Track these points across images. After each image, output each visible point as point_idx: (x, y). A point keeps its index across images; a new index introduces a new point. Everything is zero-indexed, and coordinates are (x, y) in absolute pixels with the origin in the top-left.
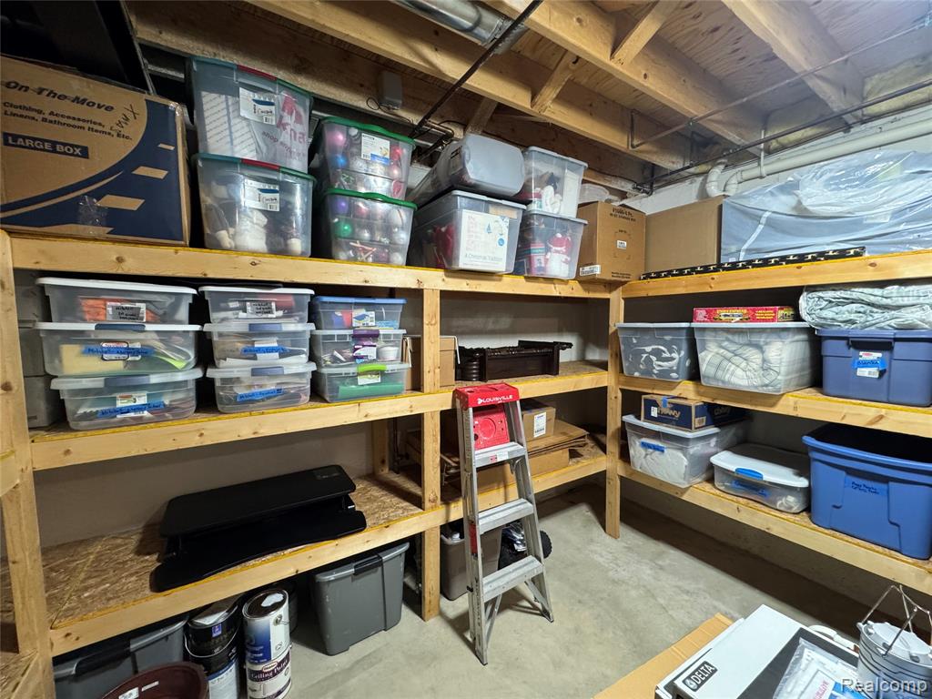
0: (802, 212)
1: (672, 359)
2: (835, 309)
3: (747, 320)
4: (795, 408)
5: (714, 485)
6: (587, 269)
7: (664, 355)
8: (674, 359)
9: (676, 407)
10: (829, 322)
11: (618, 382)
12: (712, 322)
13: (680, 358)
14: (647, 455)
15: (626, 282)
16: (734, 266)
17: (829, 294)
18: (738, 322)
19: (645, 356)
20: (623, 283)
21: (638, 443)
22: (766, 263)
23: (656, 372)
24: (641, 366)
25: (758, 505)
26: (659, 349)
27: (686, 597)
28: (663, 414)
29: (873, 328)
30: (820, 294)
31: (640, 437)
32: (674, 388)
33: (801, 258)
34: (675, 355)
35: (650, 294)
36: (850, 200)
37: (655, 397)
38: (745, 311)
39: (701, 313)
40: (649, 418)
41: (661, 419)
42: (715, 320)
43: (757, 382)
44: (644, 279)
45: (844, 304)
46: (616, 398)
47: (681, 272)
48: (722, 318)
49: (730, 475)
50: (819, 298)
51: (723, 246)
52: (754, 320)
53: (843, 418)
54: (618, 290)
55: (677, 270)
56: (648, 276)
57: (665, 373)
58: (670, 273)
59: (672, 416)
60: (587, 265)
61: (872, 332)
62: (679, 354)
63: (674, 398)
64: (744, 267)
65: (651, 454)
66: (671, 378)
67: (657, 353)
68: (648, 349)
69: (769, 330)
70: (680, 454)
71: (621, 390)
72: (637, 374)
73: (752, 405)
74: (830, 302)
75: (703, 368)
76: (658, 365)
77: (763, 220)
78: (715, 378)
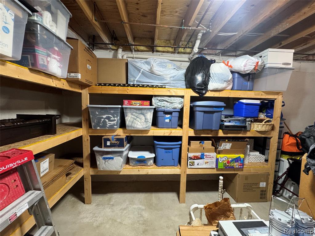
0: (152, 72)
1: (115, 120)
2: (160, 103)
3: (141, 105)
4: (153, 133)
5: (129, 165)
6: (72, 74)
7: (111, 119)
8: (116, 120)
9: (118, 140)
10: (159, 106)
11: (88, 132)
12: (130, 105)
13: (118, 120)
14: (105, 162)
15: (90, 86)
16: (134, 86)
17: (159, 98)
18: (138, 106)
19: (103, 120)
20: (89, 86)
21: (101, 158)
22: (143, 86)
23: (108, 126)
24: (101, 124)
25: (143, 167)
26: (109, 116)
27: (125, 212)
28: (113, 144)
29: (168, 108)
30: (157, 98)
31: (102, 155)
32: (115, 132)
33: (152, 86)
34: (116, 119)
35: (103, 93)
36: (164, 71)
37: (108, 137)
38: (141, 102)
39: (126, 102)
40: (106, 146)
41: (112, 146)
42: (131, 105)
43: (145, 126)
44: (98, 85)
45: (162, 101)
46: (87, 140)
47: (115, 85)
48: (133, 104)
49: (135, 160)
50: (157, 99)
51: (129, 78)
52: (143, 105)
53: (164, 134)
54: (86, 89)
55: (113, 84)
56: (100, 84)
57: (112, 126)
58: (110, 85)
59: (116, 143)
60: (72, 72)
61: (168, 109)
62: (117, 118)
63: (115, 136)
64: (137, 87)
65: (108, 161)
66: (114, 128)
67: (108, 118)
68: (104, 117)
69: (147, 109)
70: (120, 158)
71: (90, 136)
72: (98, 128)
73: (142, 134)
74: (159, 100)
75: (127, 123)
76: (109, 123)
77: (141, 72)
78: (131, 126)
